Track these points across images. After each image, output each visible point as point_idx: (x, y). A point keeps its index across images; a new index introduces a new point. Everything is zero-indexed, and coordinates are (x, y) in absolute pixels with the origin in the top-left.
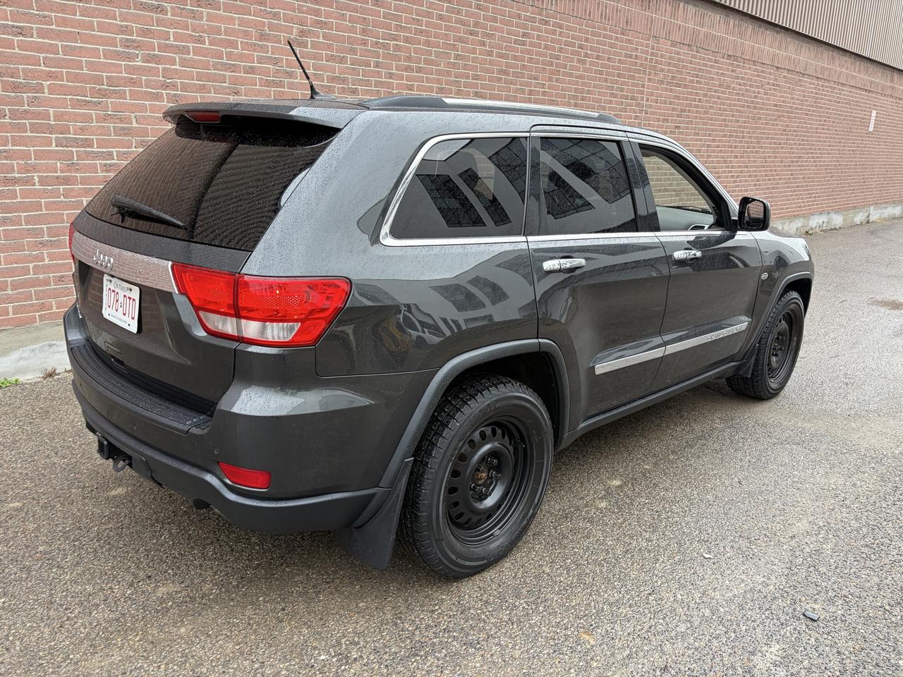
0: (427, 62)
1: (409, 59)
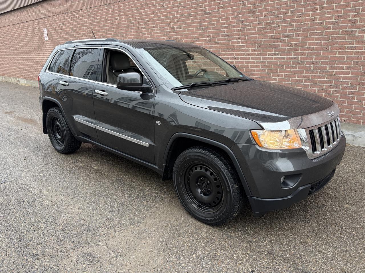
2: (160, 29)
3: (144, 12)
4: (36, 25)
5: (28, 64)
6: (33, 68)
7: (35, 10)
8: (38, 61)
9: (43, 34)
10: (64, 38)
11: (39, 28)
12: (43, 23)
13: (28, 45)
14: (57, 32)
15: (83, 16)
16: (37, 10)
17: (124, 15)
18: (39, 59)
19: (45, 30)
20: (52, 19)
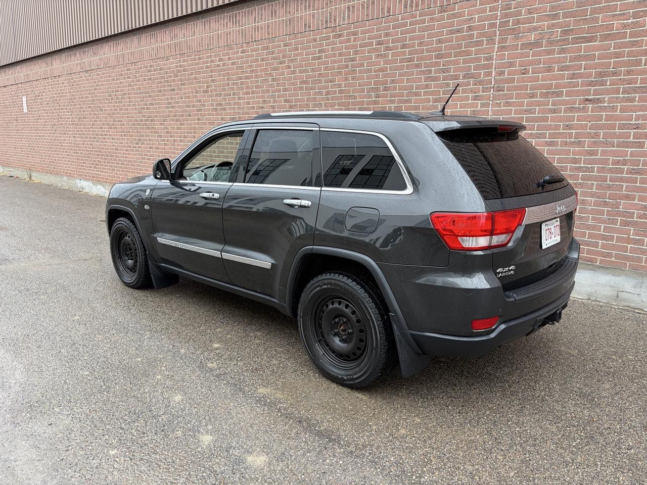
0: (257, 87)
1: (248, 88)
2: (135, 105)
3: (121, 83)
4: (14, 91)
5: (5, 145)
6: (10, 150)
7: (14, 72)
8: (16, 141)
9: (22, 104)
10: (44, 110)
11: (18, 96)
12: (23, 90)
13: (5, 118)
14: (37, 102)
15: (63, 83)
16: (16, 72)
17: (103, 85)
18: (17, 138)
19: (24, 99)
20: (32, 85)
